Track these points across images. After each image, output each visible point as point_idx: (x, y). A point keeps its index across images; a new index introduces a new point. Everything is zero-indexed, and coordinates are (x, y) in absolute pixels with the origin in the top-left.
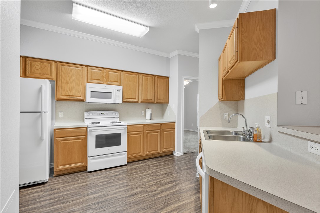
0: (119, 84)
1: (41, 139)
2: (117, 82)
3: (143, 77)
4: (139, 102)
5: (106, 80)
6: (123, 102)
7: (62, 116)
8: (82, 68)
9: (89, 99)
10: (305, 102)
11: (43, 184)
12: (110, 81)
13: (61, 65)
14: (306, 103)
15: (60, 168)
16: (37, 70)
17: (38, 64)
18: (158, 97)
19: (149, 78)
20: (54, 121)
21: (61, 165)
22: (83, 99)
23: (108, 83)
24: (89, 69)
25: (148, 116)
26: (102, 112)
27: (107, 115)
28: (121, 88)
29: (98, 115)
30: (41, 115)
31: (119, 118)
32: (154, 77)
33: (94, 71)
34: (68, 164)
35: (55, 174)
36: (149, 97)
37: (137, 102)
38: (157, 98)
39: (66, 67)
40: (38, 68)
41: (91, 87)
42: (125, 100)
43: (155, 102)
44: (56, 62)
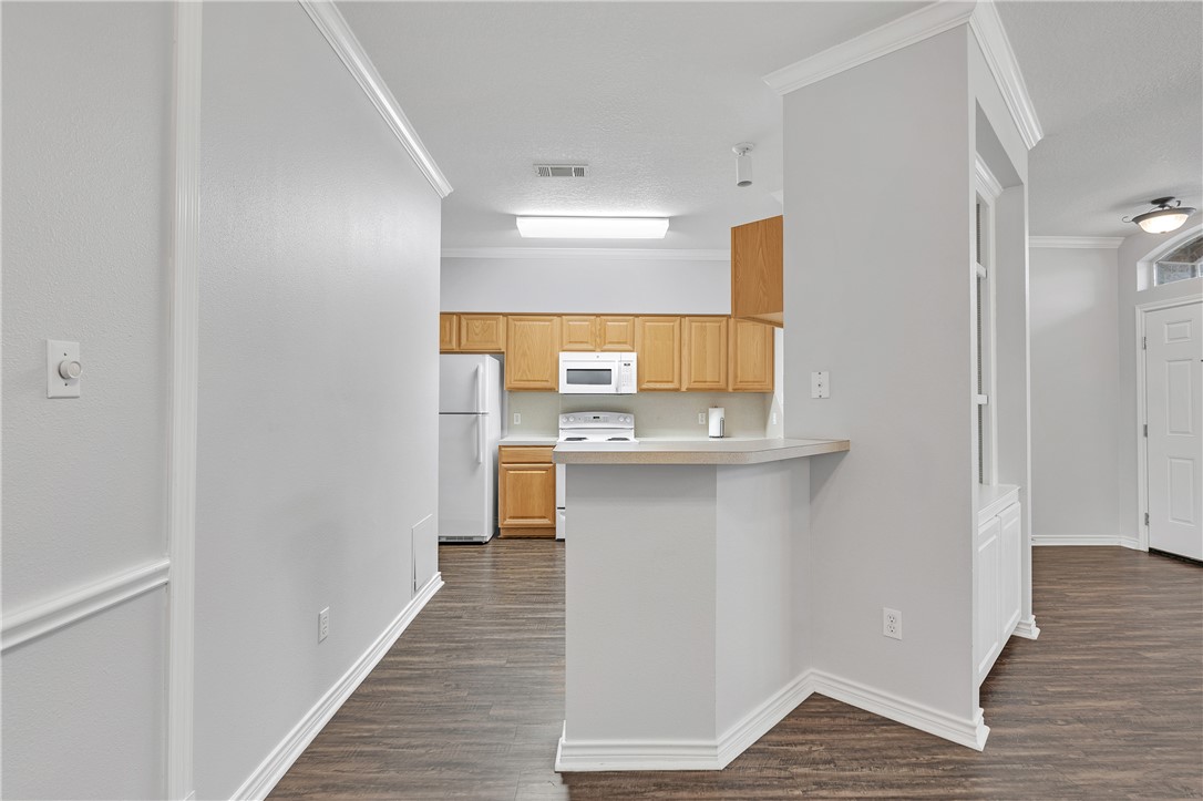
0: (630, 348)
1: (476, 463)
2: (625, 343)
3: (694, 324)
4: (684, 389)
5: (600, 343)
6: (641, 390)
7: (519, 422)
8: (550, 321)
9: (565, 388)
10: (825, 393)
11: (480, 543)
12: (610, 343)
13: (514, 320)
14: (827, 396)
15: (509, 522)
16: (477, 334)
17: (477, 323)
18: (739, 375)
19: (711, 325)
20: (506, 433)
21: (510, 518)
22: (553, 386)
23: (605, 347)
24: (564, 322)
25: (714, 428)
26: (596, 414)
27: (606, 421)
28: (632, 357)
29: (586, 421)
30: (477, 419)
31: (635, 429)
32: (724, 322)
33: (575, 323)
34: (522, 518)
35: (503, 534)
36: (711, 376)
37: (677, 390)
38: (736, 377)
39: (522, 323)
40: (477, 331)
41: (569, 360)
42: (645, 386)
43: (730, 389)
44: (505, 315)
